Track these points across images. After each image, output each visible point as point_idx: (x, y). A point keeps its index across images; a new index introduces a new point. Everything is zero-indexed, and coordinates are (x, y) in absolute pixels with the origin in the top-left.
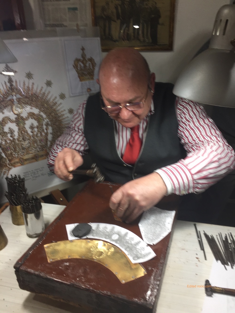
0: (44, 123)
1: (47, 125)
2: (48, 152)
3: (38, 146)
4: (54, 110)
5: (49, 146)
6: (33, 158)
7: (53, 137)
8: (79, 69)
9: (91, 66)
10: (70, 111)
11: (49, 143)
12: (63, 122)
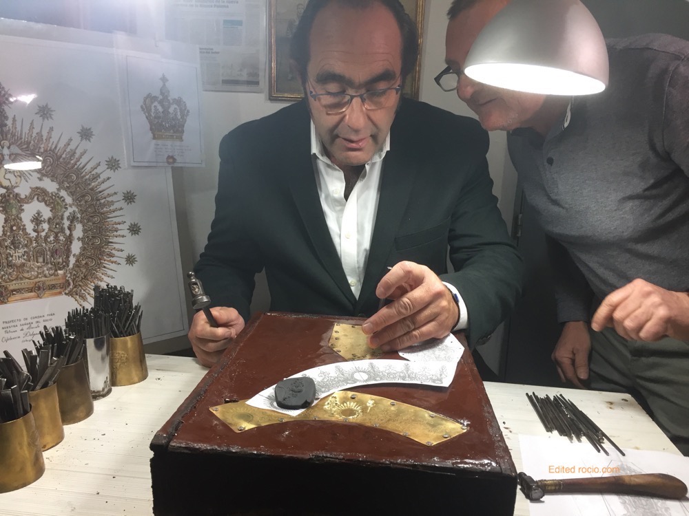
0: (67, 214)
1: (73, 219)
2: (68, 280)
3: (47, 263)
4: (92, 189)
5: (71, 266)
6: (31, 290)
7: (83, 249)
8: (153, 115)
9: (179, 113)
10: (128, 197)
11: (72, 260)
12: (109, 218)
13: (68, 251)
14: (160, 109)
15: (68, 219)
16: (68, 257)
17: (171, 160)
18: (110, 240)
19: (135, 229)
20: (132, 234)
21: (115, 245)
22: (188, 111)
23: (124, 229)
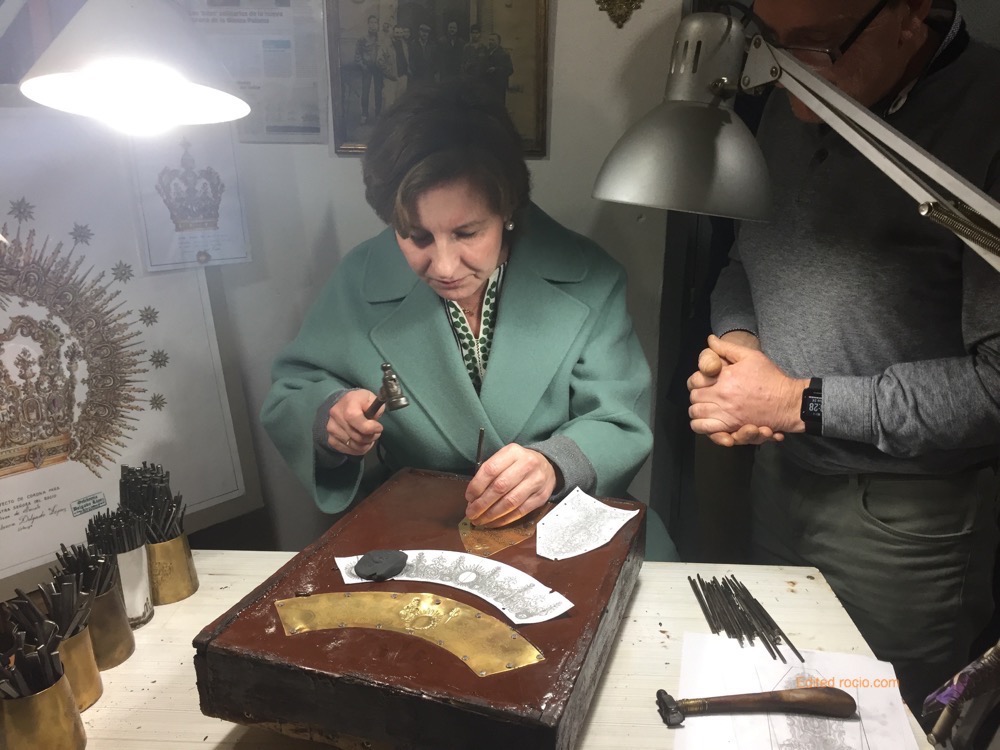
0: (64, 349)
1: (73, 355)
2: (74, 440)
3: (43, 420)
4: (96, 311)
5: (76, 419)
6: (23, 459)
7: (91, 394)
8: (173, 197)
9: (210, 190)
10: (147, 316)
11: (77, 412)
12: (123, 348)
13: (70, 400)
14: (184, 188)
15: (66, 356)
16: (70, 408)
17: (203, 258)
18: (127, 378)
19: (159, 359)
20: (157, 367)
21: (135, 385)
22: (223, 186)
23: (144, 361)
